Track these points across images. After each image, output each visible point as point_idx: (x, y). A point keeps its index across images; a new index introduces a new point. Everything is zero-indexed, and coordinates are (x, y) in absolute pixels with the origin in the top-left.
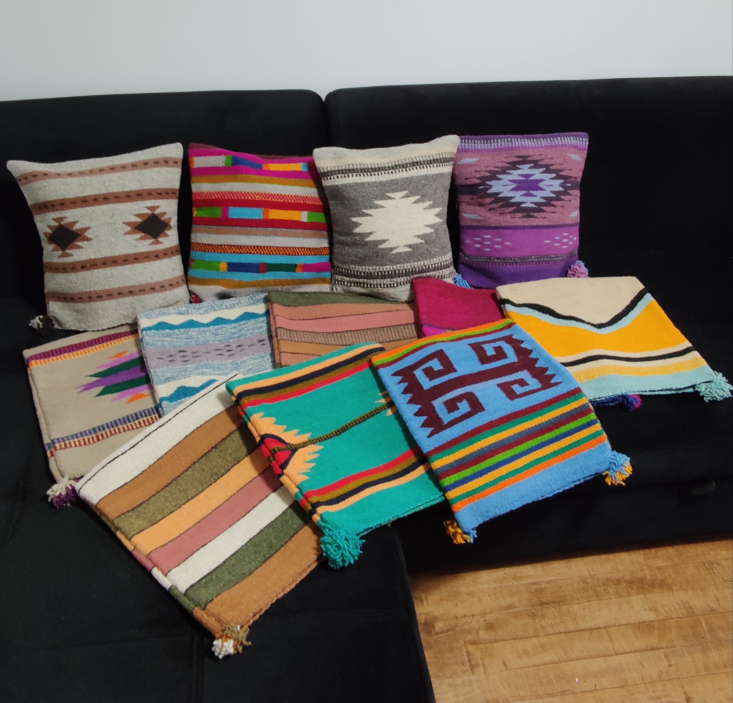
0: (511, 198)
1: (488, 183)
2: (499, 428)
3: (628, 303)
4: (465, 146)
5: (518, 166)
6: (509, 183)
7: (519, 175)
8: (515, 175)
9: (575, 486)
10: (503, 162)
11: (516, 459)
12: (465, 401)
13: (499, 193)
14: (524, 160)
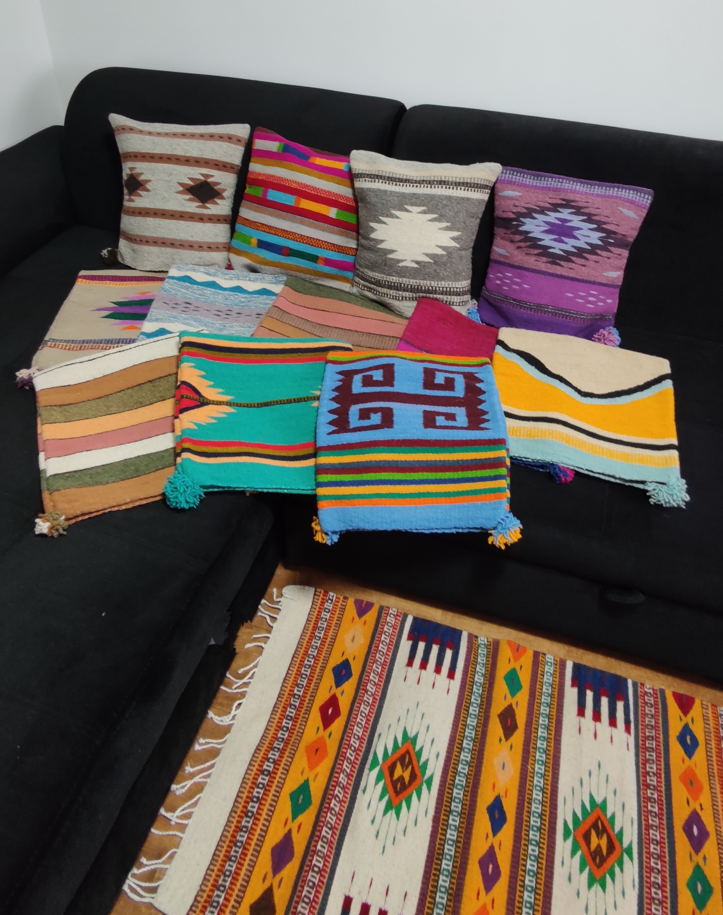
0: (540, 240)
1: (522, 219)
2: (399, 449)
3: (641, 383)
4: (512, 178)
5: (559, 209)
6: (543, 224)
7: (556, 218)
8: (552, 217)
9: (457, 532)
10: (546, 202)
11: (404, 485)
12: (379, 414)
13: (530, 232)
14: (567, 204)
